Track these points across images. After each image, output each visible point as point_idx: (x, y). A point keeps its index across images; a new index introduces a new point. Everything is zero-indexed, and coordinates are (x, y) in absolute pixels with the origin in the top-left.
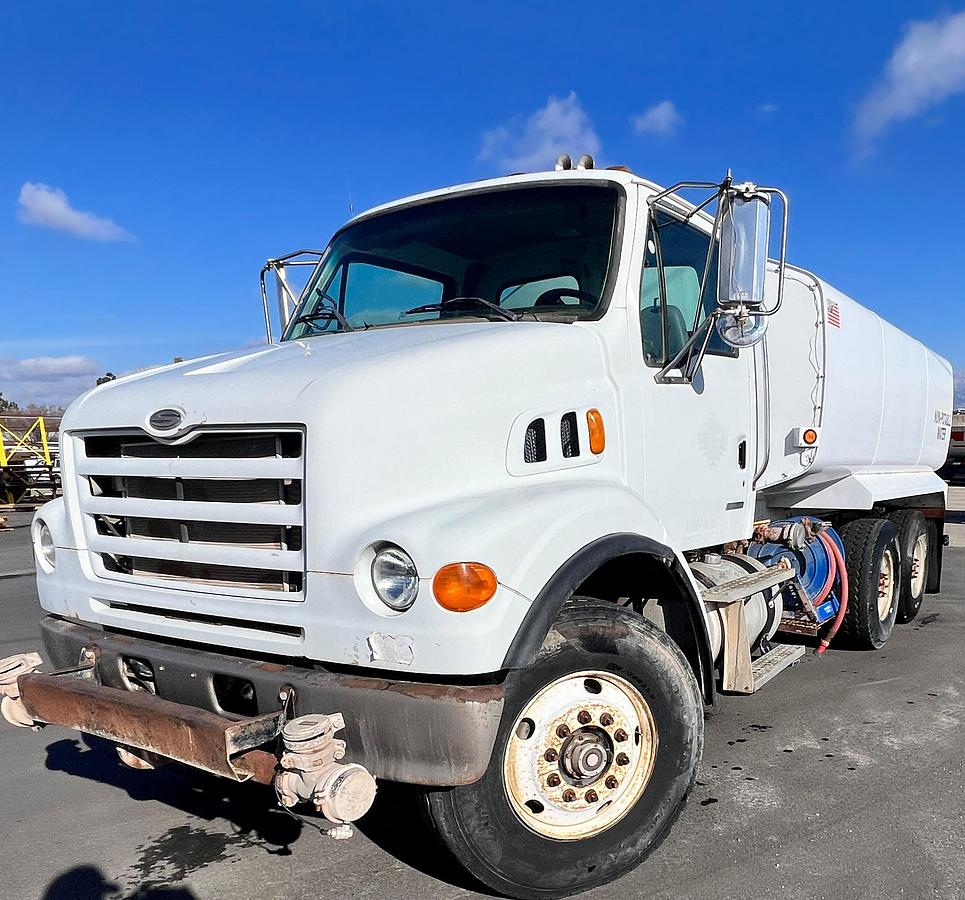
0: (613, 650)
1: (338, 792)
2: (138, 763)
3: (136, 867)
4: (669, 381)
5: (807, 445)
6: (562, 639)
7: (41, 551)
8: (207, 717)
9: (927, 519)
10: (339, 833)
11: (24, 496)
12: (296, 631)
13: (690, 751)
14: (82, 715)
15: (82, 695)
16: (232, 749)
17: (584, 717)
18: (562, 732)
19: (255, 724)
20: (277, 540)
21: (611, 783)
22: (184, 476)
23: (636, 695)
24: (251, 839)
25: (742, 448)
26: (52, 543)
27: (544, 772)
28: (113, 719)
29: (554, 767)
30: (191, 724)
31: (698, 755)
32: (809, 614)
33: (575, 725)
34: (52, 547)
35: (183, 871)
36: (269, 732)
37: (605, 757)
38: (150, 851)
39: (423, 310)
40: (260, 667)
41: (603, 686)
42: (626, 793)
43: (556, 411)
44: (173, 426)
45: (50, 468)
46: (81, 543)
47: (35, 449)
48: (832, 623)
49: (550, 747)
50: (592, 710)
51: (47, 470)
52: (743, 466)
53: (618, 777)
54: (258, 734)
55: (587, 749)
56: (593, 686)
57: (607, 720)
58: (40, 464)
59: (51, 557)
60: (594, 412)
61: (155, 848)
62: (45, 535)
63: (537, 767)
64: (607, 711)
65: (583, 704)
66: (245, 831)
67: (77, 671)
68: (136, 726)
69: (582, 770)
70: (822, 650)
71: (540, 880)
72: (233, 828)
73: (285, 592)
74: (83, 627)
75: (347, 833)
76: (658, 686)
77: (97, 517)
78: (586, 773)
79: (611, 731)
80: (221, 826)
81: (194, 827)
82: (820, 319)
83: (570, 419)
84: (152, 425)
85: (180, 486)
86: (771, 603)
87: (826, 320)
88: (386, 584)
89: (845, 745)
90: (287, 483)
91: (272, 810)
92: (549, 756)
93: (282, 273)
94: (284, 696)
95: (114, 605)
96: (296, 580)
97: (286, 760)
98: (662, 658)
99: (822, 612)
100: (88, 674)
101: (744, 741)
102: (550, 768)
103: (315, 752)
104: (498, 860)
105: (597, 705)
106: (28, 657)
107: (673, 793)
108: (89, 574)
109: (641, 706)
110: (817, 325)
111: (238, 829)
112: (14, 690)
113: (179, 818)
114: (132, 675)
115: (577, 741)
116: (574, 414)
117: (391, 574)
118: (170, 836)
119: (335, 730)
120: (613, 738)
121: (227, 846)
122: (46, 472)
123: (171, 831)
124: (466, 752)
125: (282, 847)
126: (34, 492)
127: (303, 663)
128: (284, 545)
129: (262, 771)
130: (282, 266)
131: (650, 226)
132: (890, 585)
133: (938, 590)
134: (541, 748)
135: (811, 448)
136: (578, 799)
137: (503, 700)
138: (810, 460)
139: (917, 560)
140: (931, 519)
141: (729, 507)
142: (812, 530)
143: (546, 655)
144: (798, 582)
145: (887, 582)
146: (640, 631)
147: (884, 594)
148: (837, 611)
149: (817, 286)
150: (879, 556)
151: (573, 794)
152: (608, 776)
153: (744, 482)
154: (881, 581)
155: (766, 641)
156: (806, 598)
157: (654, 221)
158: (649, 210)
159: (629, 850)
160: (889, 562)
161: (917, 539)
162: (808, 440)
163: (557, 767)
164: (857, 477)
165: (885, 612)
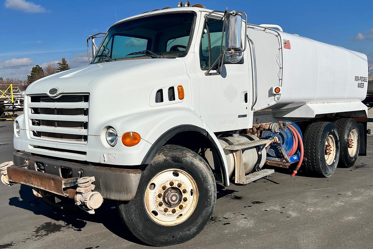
0: (181, 162)
1: (91, 199)
2: (38, 195)
3: (34, 232)
4: (211, 74)
5: (276, 93)
6: (164, 157)
7: (16, 130)
8: (58, 177)
9: (358, 122)
10: (91, 212)
11: (3, 115)
12: (84, 153)
13: (211, 199)
14: (24, 178)
15: (24, 172)
16: (63, 187)
17: (172, 184)
18: (164, 188)
19: (70, 180)
20: (81, 126)
21: (181, 207)
22: (57, 107)
23: (191, 178)
24: (70, 227)
25: (246, 95)
26: (19, 128)
27: (157, 201)
28: (32, 179)
29: (161, 200)
30: (53, 179)
31: (214, 201)
32: (286, 159)
33: (169, 186)
34: (19, 129)
35: (48, 233)
36: (74, 183)
37: (178, 198)
38: (39, 228)
39: (132, 54)
40: (74, 164)
41: (179, 174)
42: (188, 212)
43: (166, 87)
44: (55, 93)
45: (13, 104)
46: (27, 128)
47: (7, 97)
48: (297, 163)
49: (160, 193)
50: (175, 182)
51: (12, 104)
52: (246, 101)
53: (184, 206)
54: (71, 183)
55: (172, 194)
56: (176, 174)
57: (180, 185)
58: (9, 102)
59: (18, 132)
60: (180, 86)
61: (40, 227)
62: (17, 126)
63: (155, 199)
64: (180, 182)
65: (172, 179)
66: (68, 224)
67: (23, 167)
68: (39, 180)
69: (170, 201)
70: (294, 175)
71: (155, 238)
72: (65, 223)
73: (83, 142)
74: (25, 153)
75: (93, 212)
76: (198, 175)
77: (32, 120)
78: (172, 203)
79: (181, 189)
80: (61, 223)
81: (52, 222)
82: (281, 47)
83: (171, 89)
84: (49, 93)
85: (56, 110)
86: (260, 153)
87: (283, 47)
88: (110, 138)
89: (291, 210)
90: (85, 109)
91: (77, 219)
92: (159, 196)
93: (94, 40)
94: (80, 172)
95: (35, 147)
96: (85, 138)
97: (78, 190)
98: (200, 166)
99: (292, 159)
100: (26, 168)
101: (251, 206)
102: (159, 200)
103: (86, 187)
104: (141, 229)
105: (176, 181)
106: (10, 162)
107: (204, 213)
108: (29, 137)
109: (193, 182)
110: (279, 49)
111: (66, 224)
112: (6, 172)
113: (48, 220)
114: (38, 168)
115: (169, 192)
116: (173, 87)
117: (111, 136)
118: (45, 224)
119: (92, 181)
120: (182, 192)
121: (62, 228)
122: (11, 105)
123: (45, 223)
124: (129, 189)
125: (79, 229)
126: (6, 113)
127: (86, 163)
128: (83, 128)
129: (72, 194)
130: (94, 38)
131: (205, 24)
132: (334, 150)
133: (365, 154)
134: (157, 193)
135: (278, 94)
136: (169, 212)
137: (141, 174)
138: (278, 99)
139: (352, 140)
140: (361, 122)
141: (240, 116)
142: (283, 125)
143: (159, 162)
144: (281, 146)
145: (331, 149)
146: (192, 156)
147: (330, 153)
148: (299, 159)
149: (279, 35)
150: (324, 137)
151: (168, 210)
152: (180, 205)
153: (247, 108)
154: (328, 148)
155: (258, 167)
156: (284, 153)
157: (207, 22)
158: (205, 19)
159: (188, 232)
160: (333, 140)
161: (350, 131)
162: (277, 91)
163: (162, 200)
164: (308, 104)
165: (330, 162)
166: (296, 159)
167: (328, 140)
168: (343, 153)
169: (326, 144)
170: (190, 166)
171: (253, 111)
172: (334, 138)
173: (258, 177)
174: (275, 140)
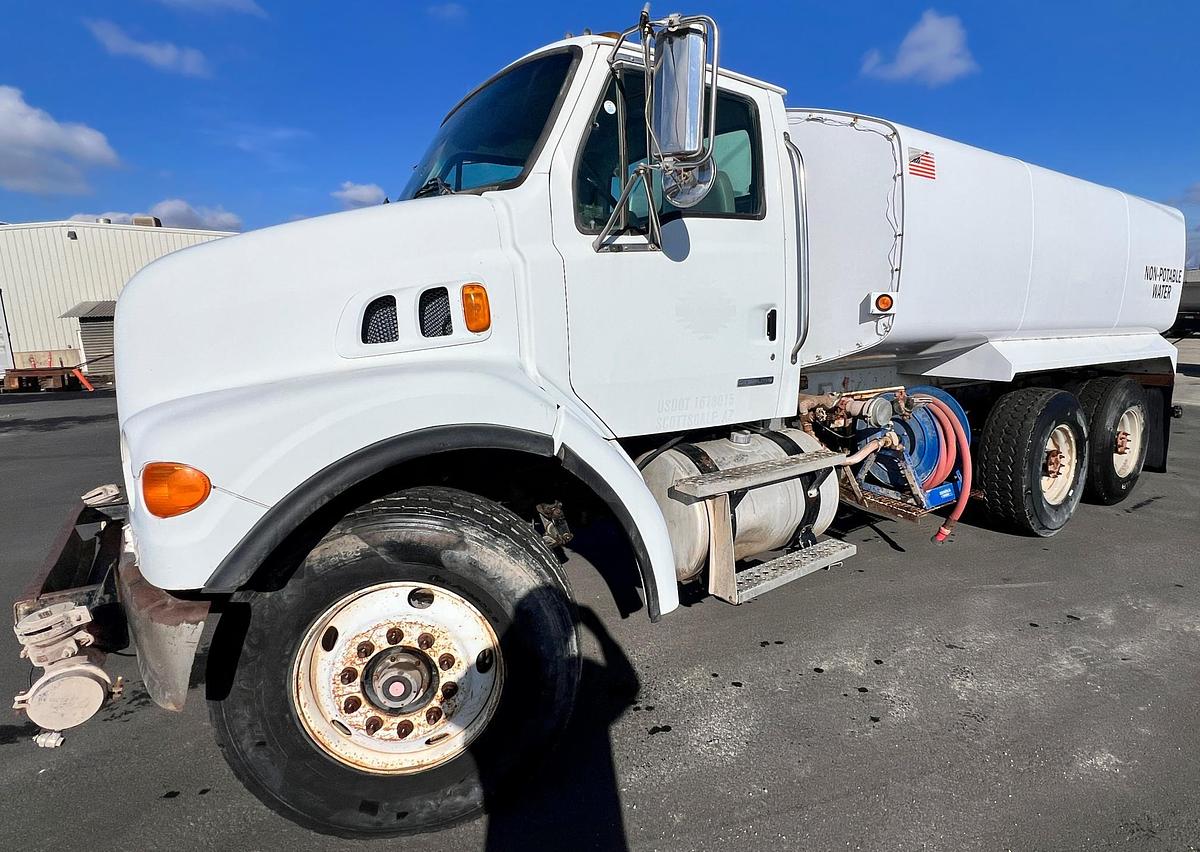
0: (437, 562)
4: (619, 248)
5: (880, 312)
6: (362, 545)
10: (46, 740)
17: (395, 635)
18: (365, 649)
21: (434, 716)
25: (772, 318)
27: (340, 693)
29: (354, 689)
32: (915, 498)
33: (383, 644)
41: (436, 599)
43: (412, 287)
49: (348, 665)
50: (408, 629)
52: (772, 336)
53: (446, 710)
55: (389, 676)
57: (427, 640)
60: (472, 286)
63: (332, 687)
64: (428, 631)
65: (395, 620)
69: (382, 699)
79: (435, 656)
82: (899, 172)
86: (813, 493)
87: (906, 172)
92: (348, 676)
98: (508, 575)
99: (934, 497)
102: (349, 690)
104: (277, 787)
105: (415, 622)
110: (895, 178)
115: (386, 662)
116: (443, 289)
120: (437, 664)
131: (613, 85)
132: (1070, 464)
133: (1162, 470)
134: (337, 665)
135: (886, 315)
136: (388, 729)
137: (202, 623)
138: (887, 329)
139: (1127, 434)
140: (1155, 387)
141: (742, 383)
142: (906, 406)
143: (341, 561)
144: (904, 460)
145: (1063, 461)
146: (477, 540)
147: (1059, 473)
148: (958, 494)
149: (895, 133)
150: (1043, 430)
151: (382, 722)
152: (429, 707)
153: (773, 355)
154: (1053, 459)
155: (809, 534)
156: (912, 479)
157: (619, 81)
158: (612, 69)
159: (459, 799)
160: (1069, 437)
161: (1122, 411)
162: (882, 306)
163: (359, 688)
164: (996, 344)
165: (1058, 495)
166: (948, 498)
167: (1055, 438)
168: (1098, 469)
169: (1050, 446)
170: (468, 574)
171: (798, 367)
172: (1073, 433)
173: (788, 577)
174: (886, 442)
